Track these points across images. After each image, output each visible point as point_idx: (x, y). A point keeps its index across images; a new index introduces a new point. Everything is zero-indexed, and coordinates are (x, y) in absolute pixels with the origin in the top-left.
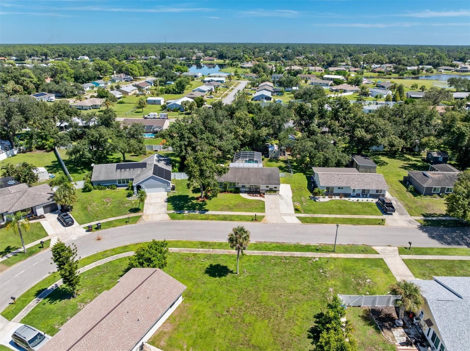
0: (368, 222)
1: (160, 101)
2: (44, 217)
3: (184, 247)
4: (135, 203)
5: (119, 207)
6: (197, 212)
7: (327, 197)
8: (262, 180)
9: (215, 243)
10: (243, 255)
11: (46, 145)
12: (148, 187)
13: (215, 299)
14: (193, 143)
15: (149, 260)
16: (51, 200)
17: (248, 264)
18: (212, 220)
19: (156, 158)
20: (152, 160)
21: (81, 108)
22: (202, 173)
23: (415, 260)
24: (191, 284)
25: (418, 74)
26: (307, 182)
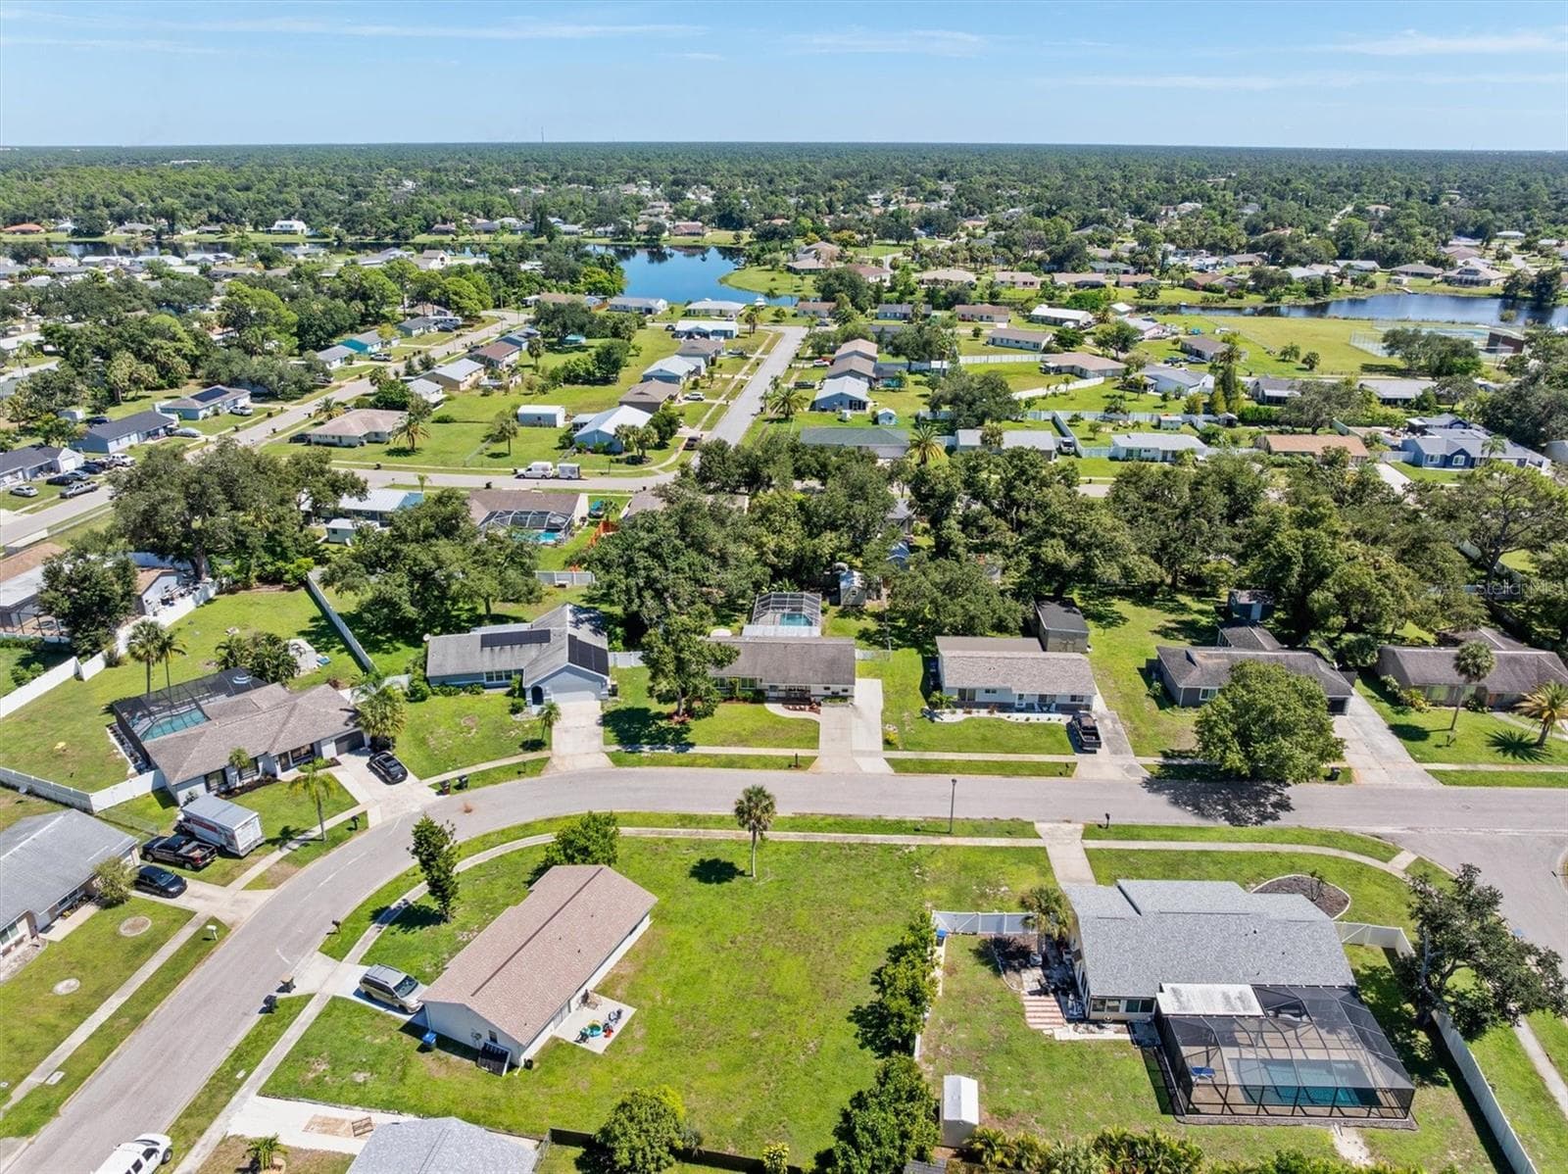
0: (1039, 770)
1: (554, 416)
2: (339, 764)
3: (647, 826)
4: (531, 727)
5: (497, 737)
6: (671, 749)
7: (959, 711)
8: (816, 672)
9: (710, 817)
10: (763, 839)
11: (287, 572)
12: (559, 689)
13: (710, 921)
14: (656, 580)
15: (585, 852)
16: (352, 724)
17: (774, 858)
18: (703, 766)
19: (570, 617)
20: (564, 623)
21: (336, 440)
22: (681, 665)
23: (1109, 850)
24: (664, 895)
25: (1327, 293)
26: (922, 671)
